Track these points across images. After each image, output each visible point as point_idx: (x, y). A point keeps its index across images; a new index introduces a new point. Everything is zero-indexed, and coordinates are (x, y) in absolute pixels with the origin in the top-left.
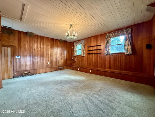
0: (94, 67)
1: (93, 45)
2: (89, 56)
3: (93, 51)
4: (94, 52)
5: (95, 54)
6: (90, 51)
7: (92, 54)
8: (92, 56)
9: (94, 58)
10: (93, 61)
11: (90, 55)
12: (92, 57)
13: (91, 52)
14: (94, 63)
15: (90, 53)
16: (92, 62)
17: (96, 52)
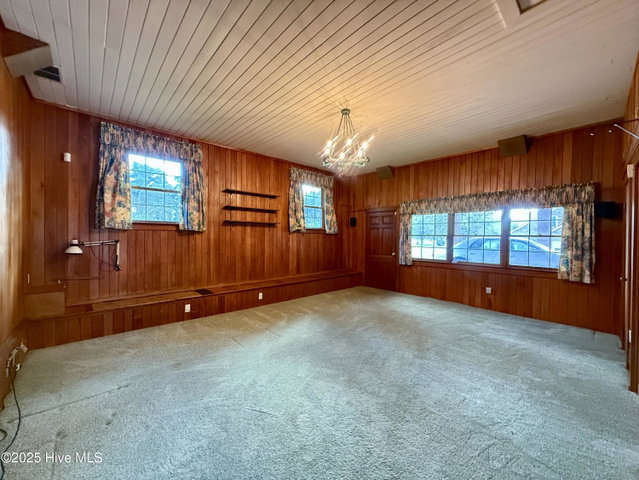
0: (250, 279)
1: (249, 191)
2: (228, 234)
3: (249, 213)
4: (249, 217)
5: (253, 224)
6: (233, 212)
7: (244, 224)
8: (244, 234)
9: (249, 241)
10: (248, 254)
11: (233, 228)
12: (243, 240)
13: (238, 216)
14: (249, 264)
15: (234, 219)
16: (243, 258)
17: (258, 218)
